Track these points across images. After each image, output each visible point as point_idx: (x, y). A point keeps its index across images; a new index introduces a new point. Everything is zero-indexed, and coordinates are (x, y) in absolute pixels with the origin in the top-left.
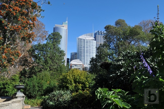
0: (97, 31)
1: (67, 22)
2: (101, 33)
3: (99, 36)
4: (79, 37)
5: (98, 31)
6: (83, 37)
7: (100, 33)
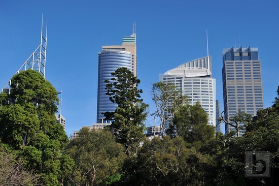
0: (230, 49)
1: (134, 35)
2: (241, 54)
3: (234, 62)
4: (165, 74)
5: (232, 50)
6: (177, 71)
7: (237, 55)
